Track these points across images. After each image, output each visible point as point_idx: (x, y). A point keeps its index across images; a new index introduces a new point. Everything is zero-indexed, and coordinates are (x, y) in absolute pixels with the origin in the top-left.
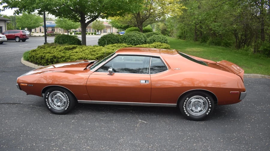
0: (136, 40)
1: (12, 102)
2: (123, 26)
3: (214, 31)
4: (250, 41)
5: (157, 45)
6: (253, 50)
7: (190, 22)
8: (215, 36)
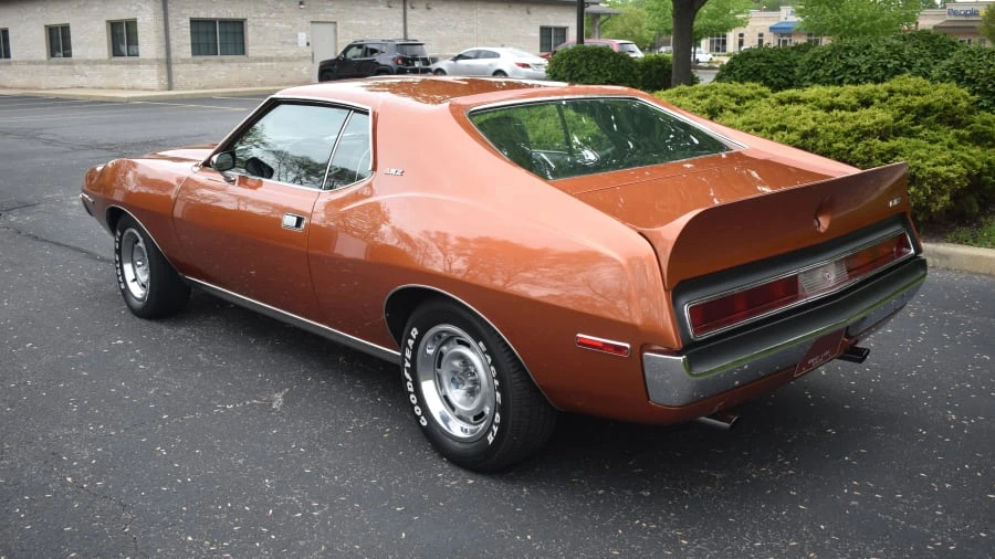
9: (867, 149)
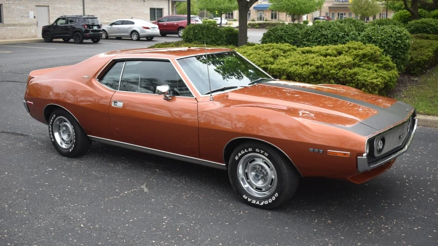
9: (344, 73)
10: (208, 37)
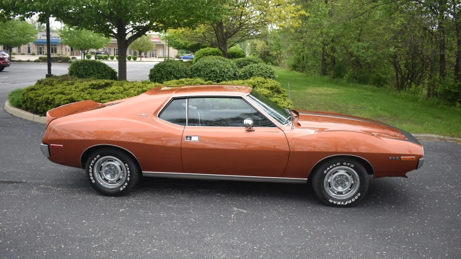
0: (218, 71)
1: (6, 180)
2: (189, 45)
3: (356, 56)
4: (421, 76)
5: (258, 82)
6: (425, 92)
7: (314, 40)
8: (359, 67)
10: (99, 72)
